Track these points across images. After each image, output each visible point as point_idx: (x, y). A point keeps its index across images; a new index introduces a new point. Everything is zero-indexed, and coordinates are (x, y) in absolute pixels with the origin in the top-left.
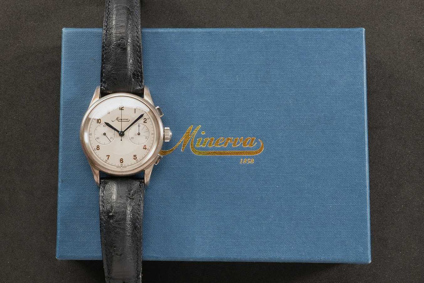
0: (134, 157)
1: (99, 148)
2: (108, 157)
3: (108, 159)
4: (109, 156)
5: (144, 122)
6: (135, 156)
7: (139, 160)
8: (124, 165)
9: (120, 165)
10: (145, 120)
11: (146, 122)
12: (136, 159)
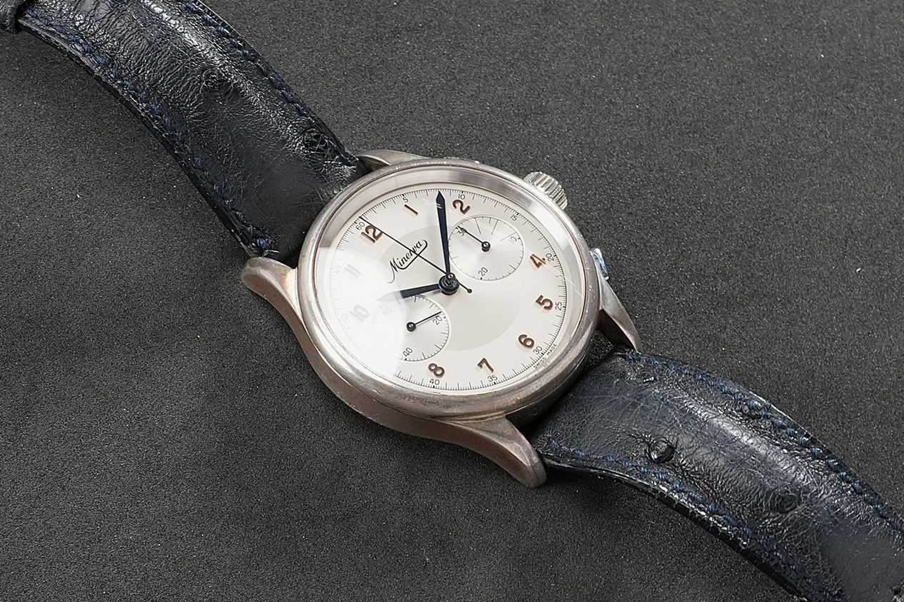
0: (543, 303)
1: (437, 368)
2: (484, 365)
3: (492, 370)
4: (484, 360)
5: (464, 212)
6: (540, 301)
7: (562, 300)
8: (544, 347)
9: (535, 356)
10: (458, 205)
11: (468, 207)
12: (554, 306)
